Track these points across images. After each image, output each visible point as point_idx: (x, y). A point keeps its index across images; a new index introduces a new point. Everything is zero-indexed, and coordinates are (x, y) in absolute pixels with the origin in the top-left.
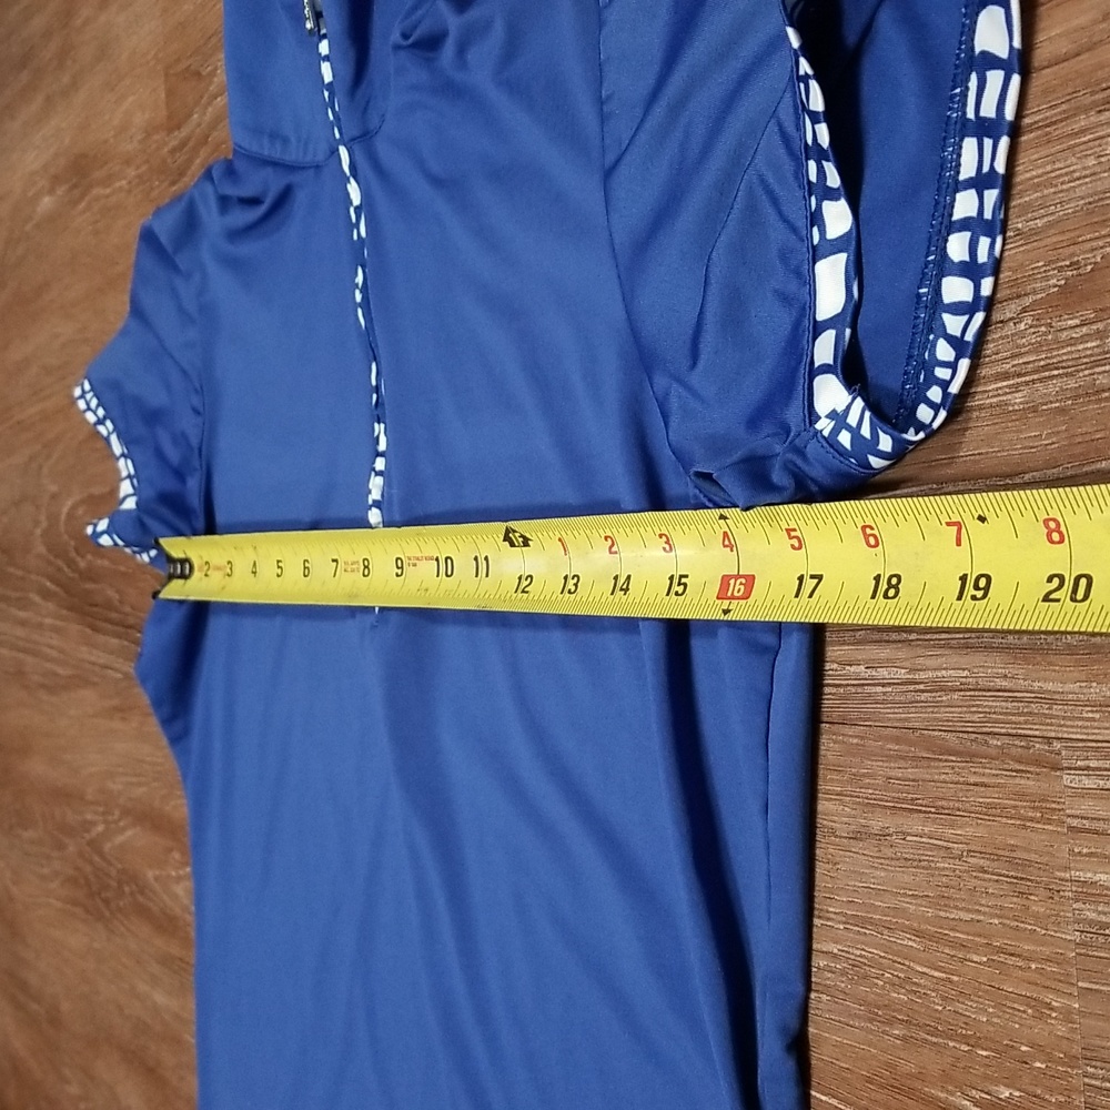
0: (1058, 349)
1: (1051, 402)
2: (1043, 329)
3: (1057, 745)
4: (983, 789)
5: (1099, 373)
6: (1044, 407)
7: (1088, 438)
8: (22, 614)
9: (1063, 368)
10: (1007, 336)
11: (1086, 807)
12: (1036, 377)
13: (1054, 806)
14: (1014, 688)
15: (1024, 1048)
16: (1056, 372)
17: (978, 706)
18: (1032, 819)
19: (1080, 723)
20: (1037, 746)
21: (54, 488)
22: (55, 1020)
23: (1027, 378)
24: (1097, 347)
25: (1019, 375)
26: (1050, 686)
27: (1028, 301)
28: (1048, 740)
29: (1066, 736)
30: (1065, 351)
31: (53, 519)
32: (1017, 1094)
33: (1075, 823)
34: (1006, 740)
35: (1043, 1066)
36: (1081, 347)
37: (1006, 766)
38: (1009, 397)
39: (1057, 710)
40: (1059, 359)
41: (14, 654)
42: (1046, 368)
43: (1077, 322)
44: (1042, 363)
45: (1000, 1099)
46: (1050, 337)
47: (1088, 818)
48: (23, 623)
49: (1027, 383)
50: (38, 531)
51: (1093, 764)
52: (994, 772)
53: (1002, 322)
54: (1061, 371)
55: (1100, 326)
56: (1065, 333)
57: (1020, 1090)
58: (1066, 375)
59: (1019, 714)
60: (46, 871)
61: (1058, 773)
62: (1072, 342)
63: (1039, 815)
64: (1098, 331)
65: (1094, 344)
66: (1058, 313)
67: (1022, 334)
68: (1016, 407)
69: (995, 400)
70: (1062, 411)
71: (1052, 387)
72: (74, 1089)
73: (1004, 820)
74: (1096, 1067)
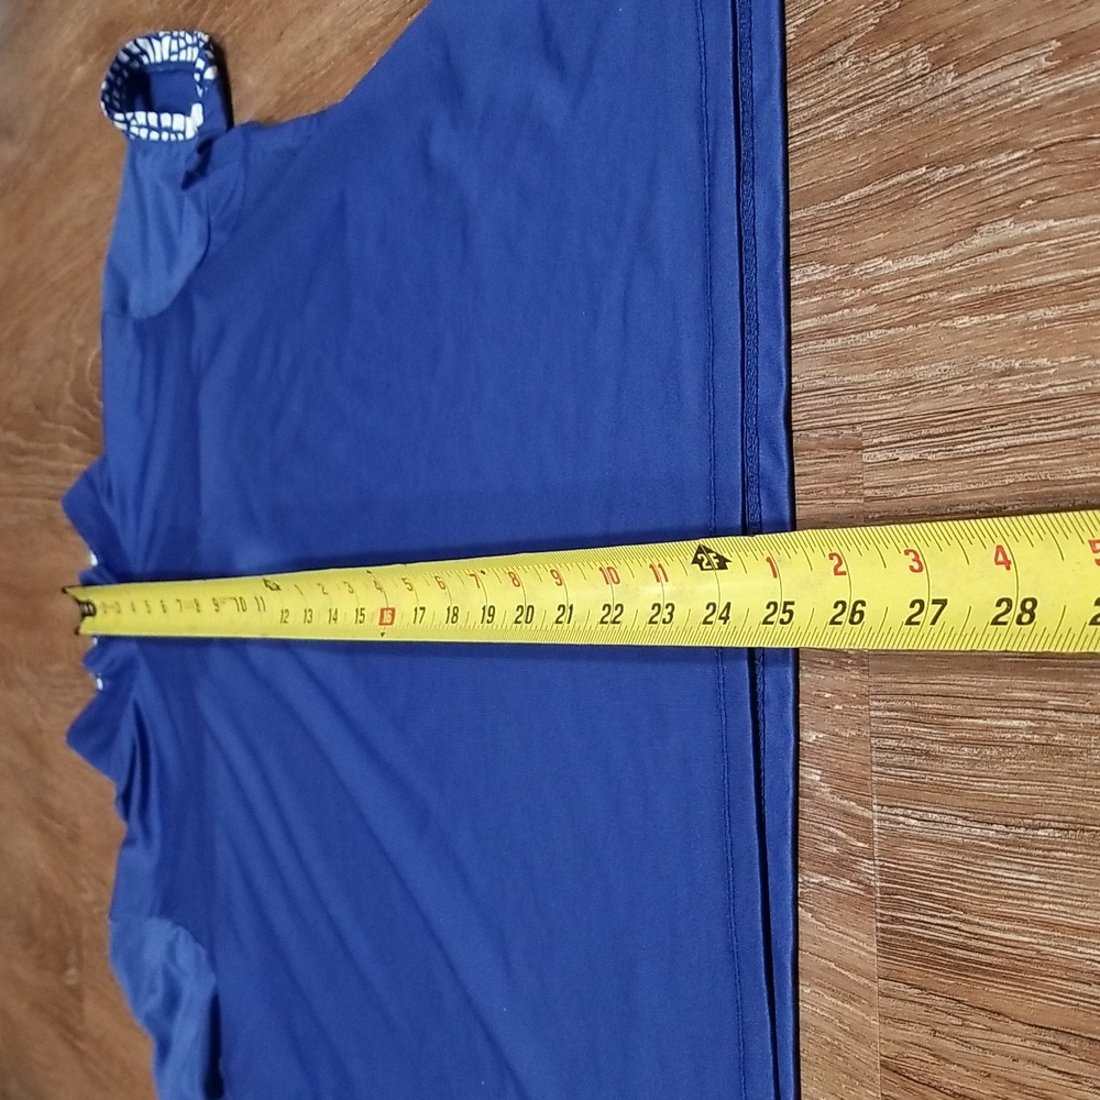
0: (872, 80)
1: (866, 128)
2: (862, 64)
3: (859, 429)
4: (804, 478)
5: (902, 97)
6: (861, 134)
7: (892, 155)
8: (53, 464)
9: (876, 96)
10: (836, 75)
11: (880, 477)
12: (855, 107)
13: (856, 482)
14: (831, 385)
15: (827, 695)
16: (870, 101)
17: (803, 406)
18: (839, 497)
19: (876, 406)
20: (845, 432)
21: (80, 341)
22: (74, 838)
23: (850, 110)
24: (901, 73)
25: (844, 108)
26: (856, 378)
27: (851, 42)
28: (853, 425)
29: (866, 419)
30: (877, 81)
31: (80, 370)
32: (821, 735)
33: (869, 493)
34: (822, 431)
35: (841, 708)
36: (889, 76)
37: (822, 455)
38: (836, 128)
39: (860, 398)
40: (873, 89)
41: (47, 502)
42: (863, 98)
43: (887, 54)
44: (861, 95)
45: (809, 743)
46: (867, 71)
47: (878, 488)
48: (53, 473)
49: (849, 114)
50: (68, 384)
51: (884, 440)
52: (813, 461)
53: (832, 63)
54: (874, 100)
55: (904, 55)
56: (878, 65)
57: (823, 732)
58: (877, 102)
59: (833, 407)
60: (70, 699)
61: (860, 452)
62: (883, 72)
63: (844, 492)
64: (903, 60)
65: (898, 72)
66: (873, 49)
67: (845, 72)
68: (841, 137)
69: (824, 134)
70: (874, 134)
71: (867, 115)
72: (89, 897)
73: (819, 502)
74: (879, 701)
